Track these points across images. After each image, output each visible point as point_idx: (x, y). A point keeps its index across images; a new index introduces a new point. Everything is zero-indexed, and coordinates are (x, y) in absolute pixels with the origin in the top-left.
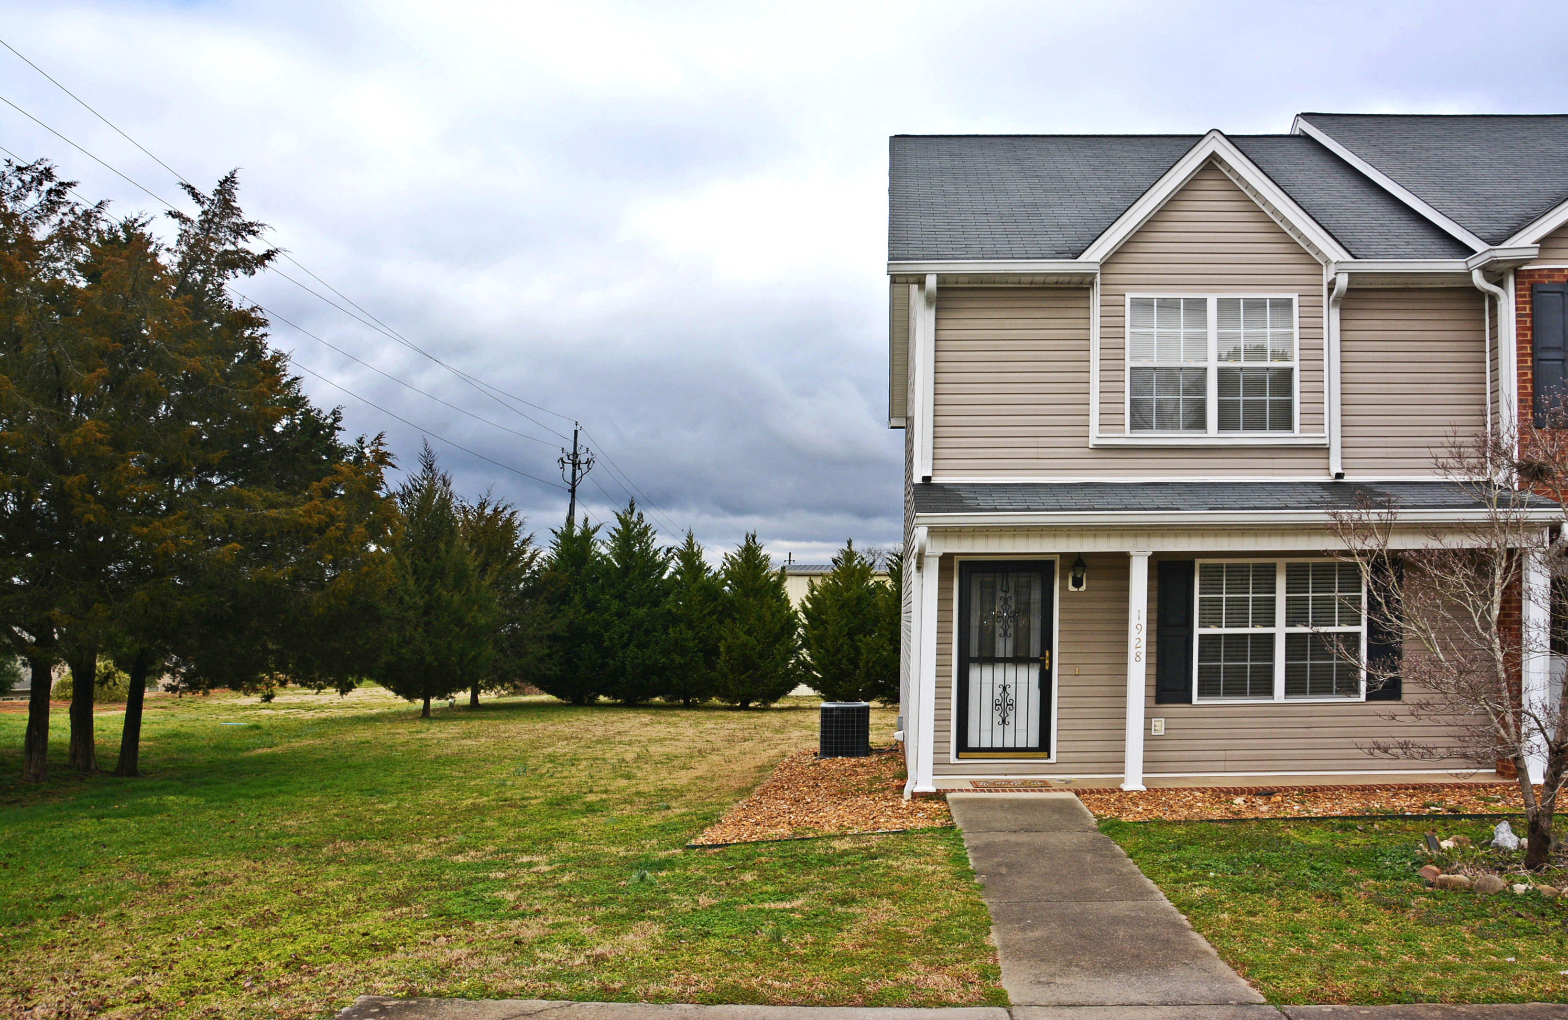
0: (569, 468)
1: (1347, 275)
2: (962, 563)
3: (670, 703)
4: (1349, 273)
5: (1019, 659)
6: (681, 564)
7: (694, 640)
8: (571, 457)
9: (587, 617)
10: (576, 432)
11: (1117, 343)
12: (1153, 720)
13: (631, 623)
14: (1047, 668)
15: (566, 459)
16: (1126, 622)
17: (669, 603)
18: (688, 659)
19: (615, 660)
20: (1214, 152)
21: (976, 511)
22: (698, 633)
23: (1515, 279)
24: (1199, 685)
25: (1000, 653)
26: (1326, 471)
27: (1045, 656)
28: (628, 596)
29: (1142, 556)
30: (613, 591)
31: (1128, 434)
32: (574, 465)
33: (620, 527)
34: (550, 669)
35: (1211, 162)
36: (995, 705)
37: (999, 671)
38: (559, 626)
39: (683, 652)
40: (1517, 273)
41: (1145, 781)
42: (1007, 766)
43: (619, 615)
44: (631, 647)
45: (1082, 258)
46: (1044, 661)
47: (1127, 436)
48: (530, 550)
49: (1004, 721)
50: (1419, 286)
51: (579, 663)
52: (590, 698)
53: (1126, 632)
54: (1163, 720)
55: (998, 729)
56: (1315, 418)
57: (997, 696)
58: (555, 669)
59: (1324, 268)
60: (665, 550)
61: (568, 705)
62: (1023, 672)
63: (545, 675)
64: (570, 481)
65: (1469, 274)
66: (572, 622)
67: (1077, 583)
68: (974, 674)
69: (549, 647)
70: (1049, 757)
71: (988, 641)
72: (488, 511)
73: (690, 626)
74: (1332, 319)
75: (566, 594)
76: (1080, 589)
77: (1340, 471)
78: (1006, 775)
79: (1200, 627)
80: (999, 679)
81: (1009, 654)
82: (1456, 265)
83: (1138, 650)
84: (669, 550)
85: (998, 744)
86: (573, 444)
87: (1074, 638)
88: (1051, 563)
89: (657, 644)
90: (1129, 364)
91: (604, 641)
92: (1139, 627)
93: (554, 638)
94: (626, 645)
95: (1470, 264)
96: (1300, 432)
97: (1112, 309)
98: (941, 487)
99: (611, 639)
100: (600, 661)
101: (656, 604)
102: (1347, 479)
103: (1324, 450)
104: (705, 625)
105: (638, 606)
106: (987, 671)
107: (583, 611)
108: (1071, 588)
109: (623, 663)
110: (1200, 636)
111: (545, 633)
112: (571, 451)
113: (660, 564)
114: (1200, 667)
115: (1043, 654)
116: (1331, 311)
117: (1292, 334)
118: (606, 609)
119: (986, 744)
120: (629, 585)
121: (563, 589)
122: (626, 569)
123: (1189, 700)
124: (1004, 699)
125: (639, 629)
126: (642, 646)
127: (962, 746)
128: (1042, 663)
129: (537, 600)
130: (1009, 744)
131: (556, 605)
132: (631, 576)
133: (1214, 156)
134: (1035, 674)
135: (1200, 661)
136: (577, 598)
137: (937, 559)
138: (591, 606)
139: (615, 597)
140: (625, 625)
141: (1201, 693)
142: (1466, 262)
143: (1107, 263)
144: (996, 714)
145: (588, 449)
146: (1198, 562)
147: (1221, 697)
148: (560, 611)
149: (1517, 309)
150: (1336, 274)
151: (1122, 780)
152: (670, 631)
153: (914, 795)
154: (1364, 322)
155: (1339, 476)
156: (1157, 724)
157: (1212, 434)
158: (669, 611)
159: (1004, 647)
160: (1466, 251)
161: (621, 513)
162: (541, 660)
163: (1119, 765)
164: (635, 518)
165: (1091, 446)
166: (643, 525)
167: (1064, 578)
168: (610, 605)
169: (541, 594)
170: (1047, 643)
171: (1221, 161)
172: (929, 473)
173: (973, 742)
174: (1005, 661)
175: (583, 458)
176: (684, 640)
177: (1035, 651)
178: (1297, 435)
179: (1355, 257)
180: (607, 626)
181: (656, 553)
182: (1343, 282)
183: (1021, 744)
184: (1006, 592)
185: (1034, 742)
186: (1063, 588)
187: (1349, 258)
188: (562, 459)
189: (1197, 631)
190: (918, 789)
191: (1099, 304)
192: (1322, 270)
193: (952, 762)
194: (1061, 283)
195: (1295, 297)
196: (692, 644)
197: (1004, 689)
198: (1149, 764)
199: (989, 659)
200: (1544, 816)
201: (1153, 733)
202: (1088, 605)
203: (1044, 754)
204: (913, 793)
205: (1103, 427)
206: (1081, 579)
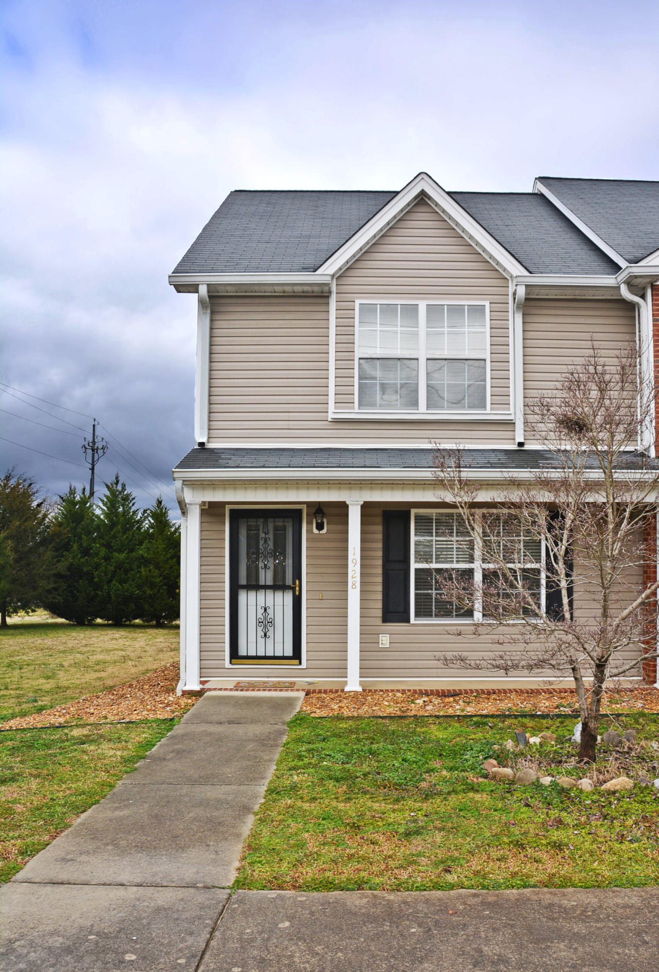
0: (90, 452)
1: (524, 287)
2: (232, 512)
3: (146, 624)
4: (526, 286)
5: (278, 586)
6: (152, 521)
7: (160, 577)
8: (91, 444)
9: (82, 560)
10: (94, 425)
11: (349, 339)
12: (381, 635)
13: (114, 564)
14: (297, 593)
15: (87, 446)
16: (346, 557)
17: (142, 550)
18: (156, 591)
19: (102, 592)
20: (423, 190)
21: (226, 467)
22: (164, 572)
23: (652, 291)
24: (416, 609)
25: (262, 582)
26: (512, 441)
27: (296, 584)
28: (112, 544)
29: (356, 505)
30: (102, 541)
31: (357, 410)
32: (93, 450)
33: (108, 493)
34: (55, 598)
35: (422, 199)
36: (259, 622)
37: (261, 594)
38: (62, 567)
39: (152, 585)
40: (653, 287)
41: (361, 683)
42: (271, 670)
43: (107, 559)
44: (114, 582)
45: (319, 272)
46: (295, 587)
47: (355, 412)
48: (43, 510)
49: (265, 635)
50: (585, 298)
51: (78, 594)
52: (89, 621)
53: (346, 566)
54: (388, 635)
55: (261, 641)
56: (502, 398)
57: (260, 616)
58: (59, 598)
59: (510, 281)
60: (142, 511)
61: (73, 625)
62: (279, 595)
63: (52, 602)
64: (91, 462)
65: (619, 288)
66: (72, 564)
67: (320, 527)
68: (242, 596)
69: (55, 582)
70: (300, 663)
71: (253, 573)
72: (12, 482)
73: (157, 567)
74: (516, 322)
75: (68, 543)
76: (321, 532)
77: (522, 440)
78: (268, 677)
79: (416, 562)
80: (261, 603)
81: (270, 582)
82: (609, 280)
83: (354, 579)
84: (145, 511)
85: (261, 653)
86: (92, 435)
87: (318, 570)
88: (300, 512)
89: (133, 581)
90: (357, 355)
91: (95, 578)
92: (354, 561)
93: (59, 576)
94: (110, 581)
95: (619, 279)
96: (492, 409)
97: (345, 314)
98: (212, 450)
99: (99, 576)
100: (93, 593)
101: (132, 550)
102: (526, 447)
103: (511, 424)
104: (168, 566)
105: (120, 551)
106: (252, 595)
107: (79, 556)
108: (315, 531)
109: (109, 594)
110: (416, 570)
111: (51, 572)
112: (91, 440)
113: (138, 521)
114: (416, 595)
115: (294, 583)
116: (515, 315)
117: (485, 332)
118: (97, 554)
119: (252, 653)
120: (114, 537)
121: (66, 540)
122: (113, 524)
123: (407, 620)
124: (265, 618)
125: (120, 569)
126: (122, 582)
127: (234, 654)
128: (294, 589)
129: (47, 548)
130: (270, 653)
131: (61, 551)
132: (115, 530)
133: (423, 193)
134: (289, 597)
135: (416, 589)
136: (75, 547)
137: (198, 506)
138: (86, 552)
139: (102, 545)
140: (111, 566)
141: (417, 615)
142: (616, 278)
143: (341, 276)
144: (260, 629)
145: (103, 439)
146: (413, 512)
147: (434, 618)
148: (63, 556)
149: (653, 315)
150: (516, 285)
151: (346, 683)
152: (143, 570)
153: (185, 693)
154: (541, 325)
155: (521, 444)
156: (383, 638)
157: (422, 412)
158: (142, 556)
159: (266, 577)
160: (616, 268)
161: (109, 484)
162: (49, 592)
163: (342, 670)
164: (119, 488)
165: (330, 420)
166: (125, 493)
167: (309, 523)
168: (99, 551)
169: (50, 544)
170: (297, 575)
171: (430, 198)
172: (204, 440)
173: (242, 652)
174: (266, 587)
175: (99, 445)
176: (153, 577)
177: (289, 581)
178: (489, 413)
179: (531, 273)
180: (97, 566)
181: (135, 512)
182: (521, 292)
183: (279, 653)
184: (266, 534)
185: (289, 652)
186: (309, 531)
187: (526, 273)
188: (84, 446)
189: (414, 566)
190: (187, 688)
191: (335, 309)
192: (508, 283)
193: (226, 667)
194: (307, 292)
195: (487, 304)
196: (158, 580)
197: (265, 610)
198: (364, 670)
199: (254, 586)
200: (591, 718)
201: (381, 646)
202: (326, 545)
203: (297, 662)
204: (183, 691)
205: (338, 405)
206: (322, 523)
